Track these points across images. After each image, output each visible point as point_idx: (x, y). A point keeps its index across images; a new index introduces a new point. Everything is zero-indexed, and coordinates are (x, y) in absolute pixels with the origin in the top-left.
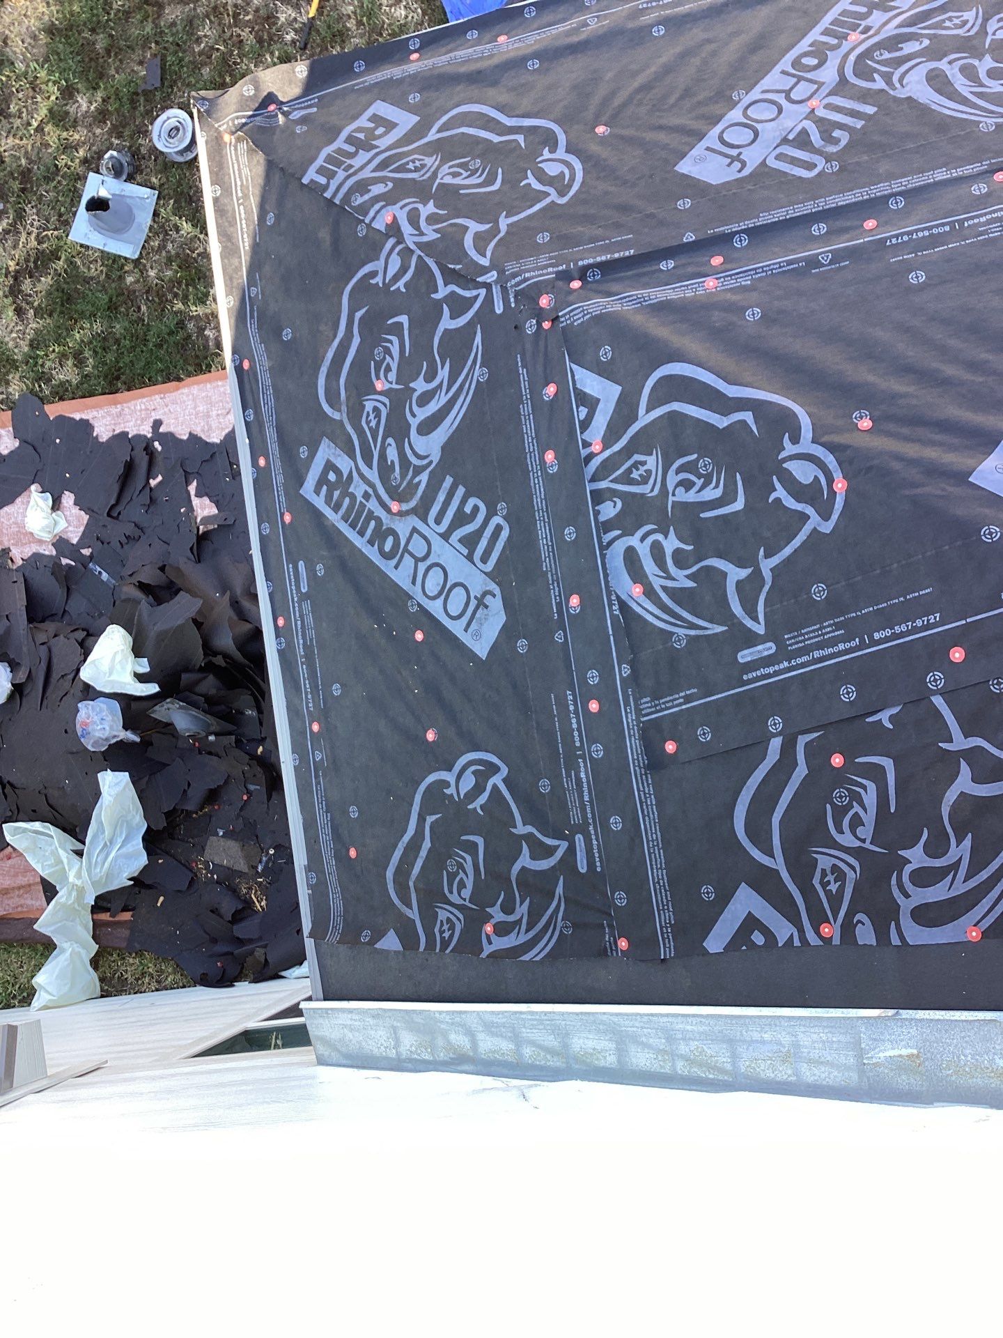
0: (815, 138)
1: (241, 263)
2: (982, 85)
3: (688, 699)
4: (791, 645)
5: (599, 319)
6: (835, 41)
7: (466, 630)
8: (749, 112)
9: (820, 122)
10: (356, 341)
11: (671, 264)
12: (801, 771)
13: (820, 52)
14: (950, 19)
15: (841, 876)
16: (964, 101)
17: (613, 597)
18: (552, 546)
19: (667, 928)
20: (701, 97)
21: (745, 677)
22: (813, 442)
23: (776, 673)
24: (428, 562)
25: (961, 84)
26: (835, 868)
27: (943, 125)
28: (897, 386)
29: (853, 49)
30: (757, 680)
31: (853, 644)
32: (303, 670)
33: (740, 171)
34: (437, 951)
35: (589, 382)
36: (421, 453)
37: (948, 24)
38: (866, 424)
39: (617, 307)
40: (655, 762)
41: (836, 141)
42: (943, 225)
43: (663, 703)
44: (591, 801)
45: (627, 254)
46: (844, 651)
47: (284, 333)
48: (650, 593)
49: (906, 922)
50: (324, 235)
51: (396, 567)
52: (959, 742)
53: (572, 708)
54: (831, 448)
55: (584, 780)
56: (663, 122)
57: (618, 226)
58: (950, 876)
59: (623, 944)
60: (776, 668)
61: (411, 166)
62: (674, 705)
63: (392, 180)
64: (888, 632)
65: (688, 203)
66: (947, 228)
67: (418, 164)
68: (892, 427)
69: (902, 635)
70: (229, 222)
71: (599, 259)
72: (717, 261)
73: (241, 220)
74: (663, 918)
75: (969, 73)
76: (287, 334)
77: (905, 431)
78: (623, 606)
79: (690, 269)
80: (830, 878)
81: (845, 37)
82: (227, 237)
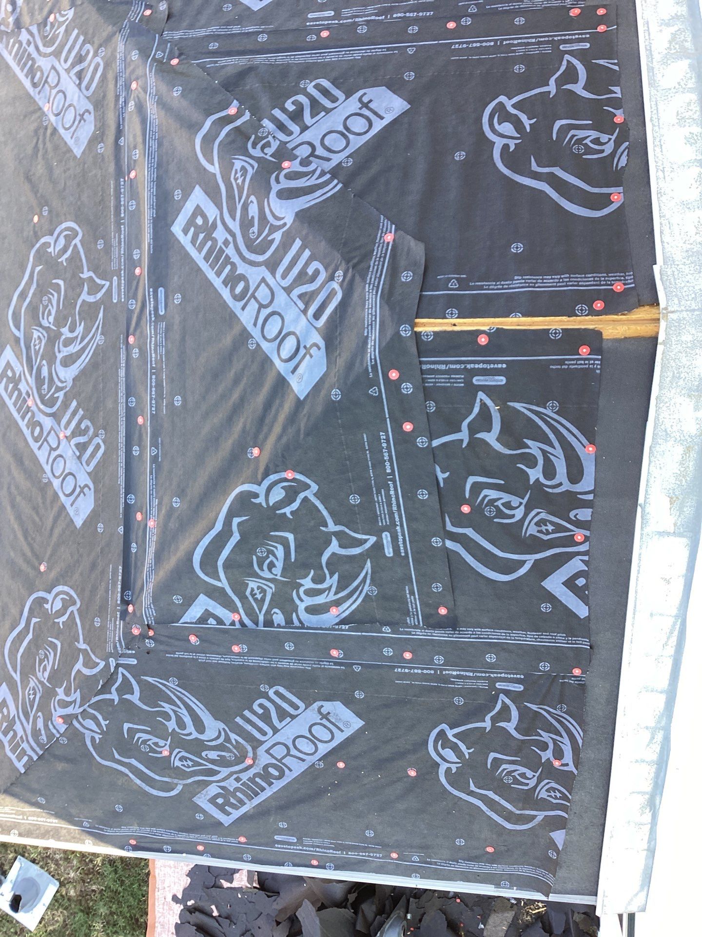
0: (82, 439)
1: (65, 828)
2: (77, 337)
3: (412, 593)
4: (386, 522)
5: (155, 599)
6: (30, 414)
7: (342, 731)
8: (57, 475)
9: (74, 434)
10: (134, 762)
11: (134, 545)
12: (470, 532)
13: (34, 424)
14: (35, 345)
15: (543, 522)
16: (83, 350)
17: (337, 627)
18: (295, 660)
19: (568, 640)
20: (40, 500)
21: (403, 554)
22: (260, 485)
23: (403, 535)
24: (291, 746)
25: (73, 349)
26: (538, 524)
27: (94, 365)
28: (238, 428)
29: (37, 405)
30: (406, 547)
31: (391, 486)
32: (352, 855)
33: (90, 489)
34: (569, 804)
35: (194, 613)
36: (217, 734)
37: (37, 347)
38: (256, 451)
39: (151, 586)
40: (452, 623)
41: (87, 428)
42: (151, 379)
43: (413, 609)
44: (473, 672)
45: (121, 571)
46: (395, 491)
47: (117, 810)
48: (337, 603)
49: (577, 488)
50: (60, 766)
51: (290, 770)
52: (464, 435)
53: (407, 671)
54: (266, 474)
55: (458, 673)
56: (48, 528)
57: (103, 572)
58: (551, 457)
59: (577, 672)
60: (400, 534)
61: (32, 697)
62: (415, 602)
63: (37, 711)
64: (387, 464)
65: (100, 525)
66: (154, 377)
67: (31, 692)
68: (261, 437)
69: (390, 456)
70: (37, 829)
71: (119, 590)
72: (139, 516)
73: (37, 821)
74: (561, 641)
75: (68, 342)
76: (119, 808)
77: (265, 429)
78: (343, 622)
79: (140, 533)
80: (544, 528)
81: (28, 408)
82: (45, 834)
